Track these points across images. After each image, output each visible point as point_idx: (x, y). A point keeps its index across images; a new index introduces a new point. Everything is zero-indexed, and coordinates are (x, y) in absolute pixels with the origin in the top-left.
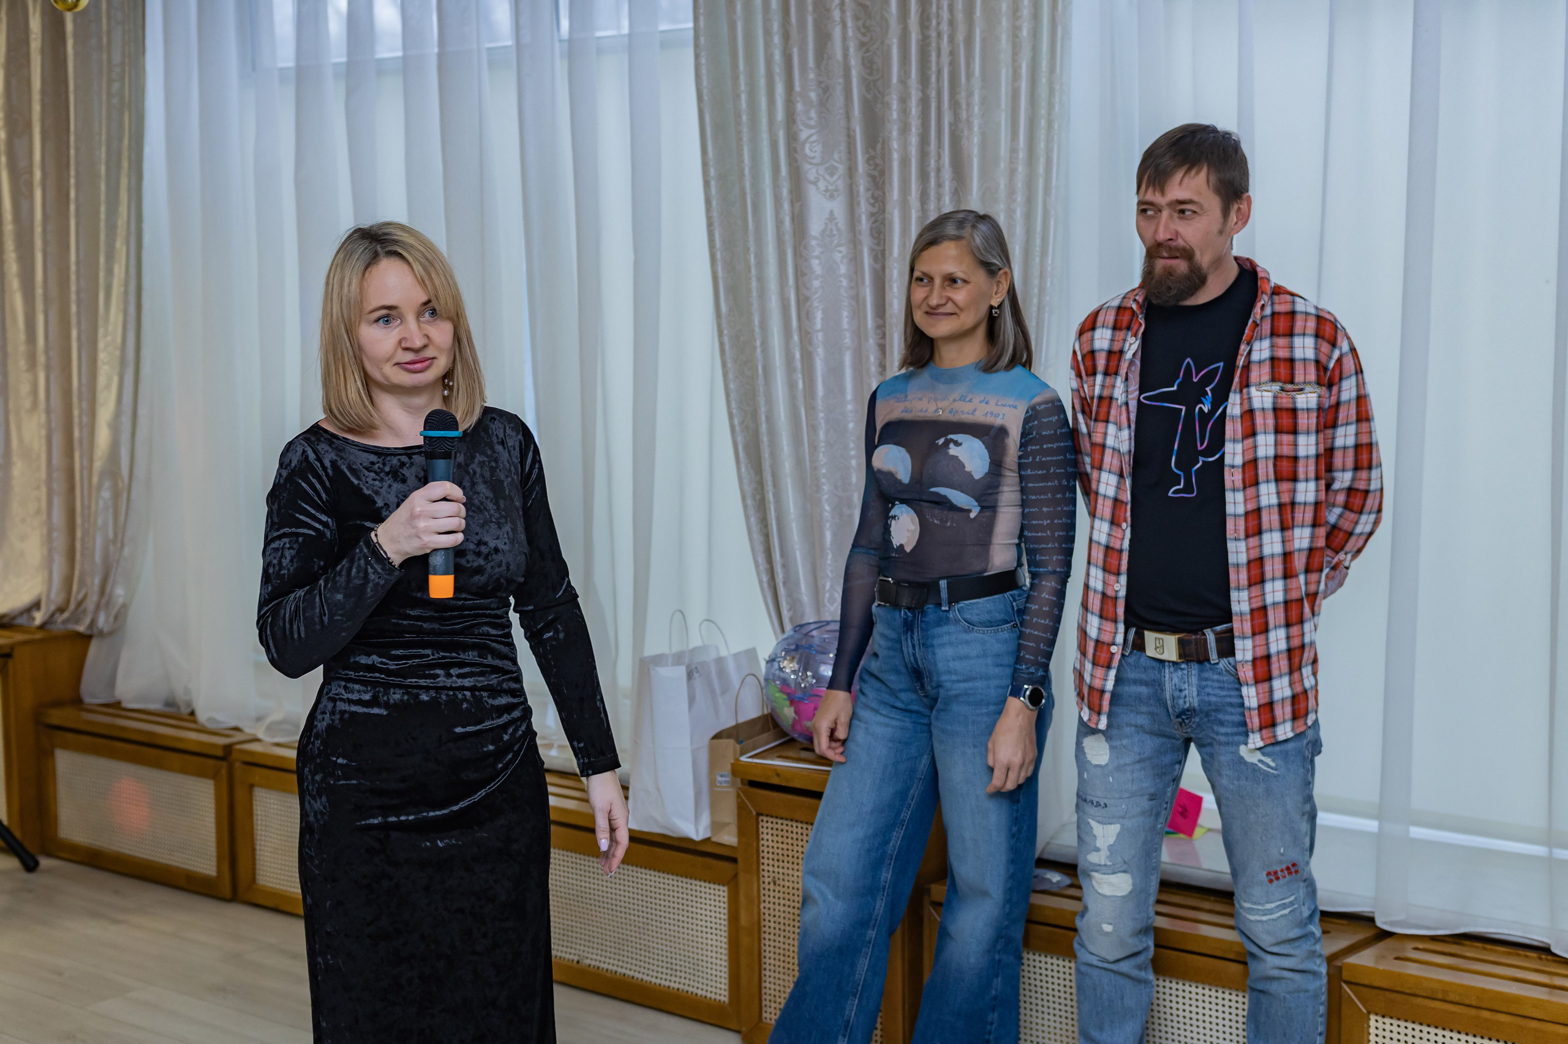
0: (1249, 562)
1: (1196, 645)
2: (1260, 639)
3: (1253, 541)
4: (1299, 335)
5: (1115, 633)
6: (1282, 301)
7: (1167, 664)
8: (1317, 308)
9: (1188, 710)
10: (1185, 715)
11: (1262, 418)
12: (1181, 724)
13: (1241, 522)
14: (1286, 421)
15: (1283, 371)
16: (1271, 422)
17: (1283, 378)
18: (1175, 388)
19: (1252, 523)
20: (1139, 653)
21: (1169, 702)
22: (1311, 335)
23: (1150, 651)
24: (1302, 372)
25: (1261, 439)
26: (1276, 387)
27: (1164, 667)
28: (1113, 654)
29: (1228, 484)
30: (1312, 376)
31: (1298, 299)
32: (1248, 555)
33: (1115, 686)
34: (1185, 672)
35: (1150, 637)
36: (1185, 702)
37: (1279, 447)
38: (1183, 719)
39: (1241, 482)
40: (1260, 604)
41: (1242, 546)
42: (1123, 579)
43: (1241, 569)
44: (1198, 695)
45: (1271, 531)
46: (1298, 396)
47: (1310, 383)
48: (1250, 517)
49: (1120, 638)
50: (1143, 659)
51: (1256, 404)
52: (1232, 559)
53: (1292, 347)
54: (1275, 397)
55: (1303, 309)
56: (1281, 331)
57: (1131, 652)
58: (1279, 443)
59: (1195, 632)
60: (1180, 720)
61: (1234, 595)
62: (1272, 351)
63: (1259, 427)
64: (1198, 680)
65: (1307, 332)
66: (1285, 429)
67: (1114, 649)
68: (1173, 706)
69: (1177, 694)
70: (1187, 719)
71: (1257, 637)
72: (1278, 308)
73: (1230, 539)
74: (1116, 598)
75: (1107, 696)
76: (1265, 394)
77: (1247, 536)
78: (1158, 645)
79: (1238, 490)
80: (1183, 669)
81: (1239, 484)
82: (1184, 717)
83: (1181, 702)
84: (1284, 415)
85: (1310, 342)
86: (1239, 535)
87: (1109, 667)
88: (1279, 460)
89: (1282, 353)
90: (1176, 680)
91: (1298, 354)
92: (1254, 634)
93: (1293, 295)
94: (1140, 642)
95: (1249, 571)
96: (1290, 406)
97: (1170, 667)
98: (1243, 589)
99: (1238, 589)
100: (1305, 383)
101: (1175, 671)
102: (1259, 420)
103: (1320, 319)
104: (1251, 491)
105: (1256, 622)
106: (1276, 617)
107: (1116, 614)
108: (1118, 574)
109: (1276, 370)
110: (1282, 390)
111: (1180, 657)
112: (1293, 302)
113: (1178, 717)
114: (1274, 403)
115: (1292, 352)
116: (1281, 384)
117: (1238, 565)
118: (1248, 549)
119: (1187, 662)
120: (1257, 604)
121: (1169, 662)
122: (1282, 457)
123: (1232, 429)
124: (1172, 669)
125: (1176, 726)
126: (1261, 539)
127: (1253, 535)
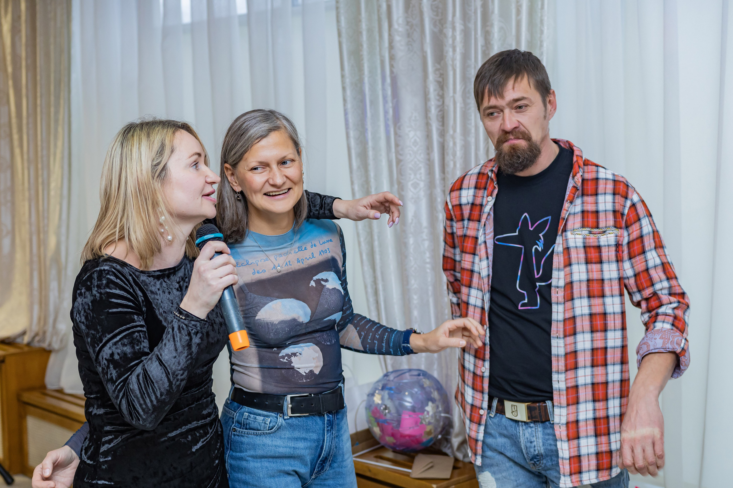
0: (566, 354)
1: (539, 410)
2: (572, 408)
3: (570, 340)
4: (601, 194)
5: (483, 401)
6: (590, 171)
7: (520, 423)
8: (614, 175)
9: (537, 456)
10: (536, 458)
11: (575, 253)
12: (534, 464)
13: (561, 325)
14: (593, 255)
15: (591, 220)
16: (582, 256)
17: (590, 224)
18: (517, 234)
19: (569, 327)
20: (501, 415)
21: (524, 451)
22: (610, 194)
23: (509, 414)
24: (604, 219)
25: (575, 268)
26: (585, 232)
27: (518, 425)
28: (481, 415)
29: (554, 299)
30: (611, 222)
31: (601, 169)
32: (565, 349)
33: (484, 437)
34: (534, 429)
35: (508, 404)
36: (535, 450)
37: (590, 273)
38: (535, 462)
39: (563, 298)
40: (573, 384)
41: (561, 342)
42: (487, 364)
43: (560, 359)
44: (543, 445)
45: (583, 332)
46: (602, 237)
47: (609, 227)
48: (567, 322)
49: (485, 405)
50: (504, 420)
51: (571, 244)
52: (554, 351)
53: (597, 203)
54: (584, 238)
55: (604, 177)
56: (590, 193)
57: (495, 415)
58: (590, 270)
59: (539, 402)
60: (533, 462)
61: (555, 377)
62: (583, 206)
63: (574, 260)
64: (543, 435)
65: (607, 192)
66: (594, 260)
67: (482, 412)
68: (527, 453)
69: (529, 444)
70: (538, 461)
71: (571, 407)
72: (587, 176)
73: (553, 337)
74: (483, 377)
75: (480, 444)
76: (577, 236)
77: (565, 336)
78: (513, 410)
79: (560, 304)
80: (532, 427)
81: (561, 300)
82: (535, 460)
83: (532, 450)
84: (592, 250)
85: (609, 198)
86: (559, 334)
87: (479, 424)
88: (591, 282)
89: (590, 208)
90: (527, 435)
91: (601, 207)
92: (568, 405)
93: (597, 166)
94: (501, 407)
95: (566, 360)
96: (596, 244)
97: (522, 425)
98: (561, 373)
99: (558, 372)
100: (606, 227)
101: (527, 428)
102: (573, 255)
103: (615, 182)
104: (569, 304)
105: (570, 396)
106: (585, 394)
107: (483, 387)
108: (484, 360)
109: (586, 219)
110: (590, 233)
111: (529, 418)
112: (597, 172)
113: (531, 460)
114: (584, 243)
115: (597, 206)
116: (589, 229)
117: (558, 355)
118: (566, 345)
119: (535, 422)
120: (571, 384)
121: (522, 422)
122: (593, 280)
123: (558, 261)
124: (524, 427)
125: (531, 466)
126: (575, 338)
127: (570, 335)
